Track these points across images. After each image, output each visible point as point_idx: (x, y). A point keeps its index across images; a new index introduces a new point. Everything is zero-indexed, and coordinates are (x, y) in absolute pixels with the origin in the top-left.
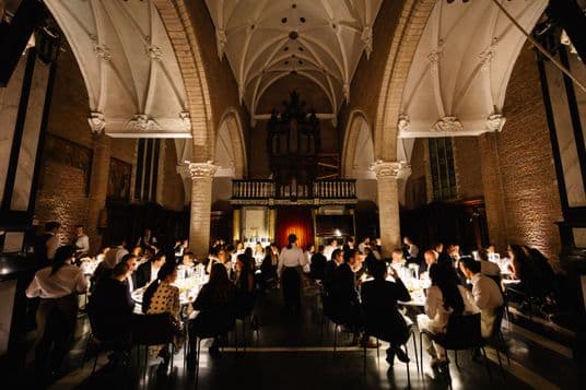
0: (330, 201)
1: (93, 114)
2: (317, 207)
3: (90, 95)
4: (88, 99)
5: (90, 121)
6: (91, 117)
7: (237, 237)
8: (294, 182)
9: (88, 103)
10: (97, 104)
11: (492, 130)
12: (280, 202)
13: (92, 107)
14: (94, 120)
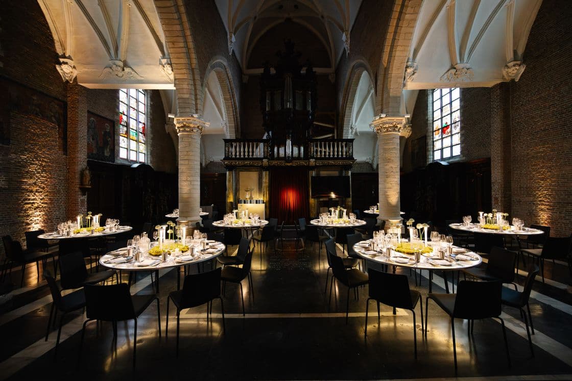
0: (326, 162)
1: (61, 60)
2: (313, 168)
3: (55, 37)
4: (52, 41)
5: (58, 68)
6: (60, 64)
7: (231, 199)
8: (289, 142)
9: (54, 46)
10: (64, 48)
11: (508, 79)
12: (274, 163)
13: (59, 51)
14: (64, 67)
